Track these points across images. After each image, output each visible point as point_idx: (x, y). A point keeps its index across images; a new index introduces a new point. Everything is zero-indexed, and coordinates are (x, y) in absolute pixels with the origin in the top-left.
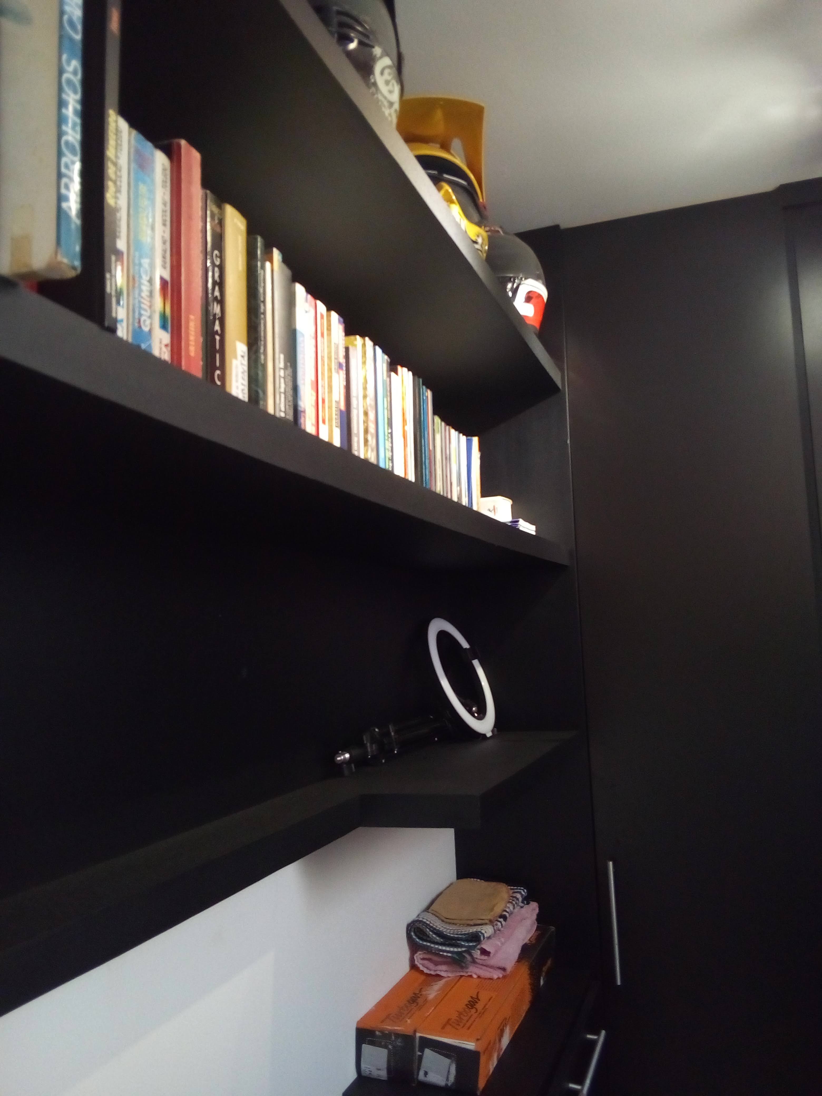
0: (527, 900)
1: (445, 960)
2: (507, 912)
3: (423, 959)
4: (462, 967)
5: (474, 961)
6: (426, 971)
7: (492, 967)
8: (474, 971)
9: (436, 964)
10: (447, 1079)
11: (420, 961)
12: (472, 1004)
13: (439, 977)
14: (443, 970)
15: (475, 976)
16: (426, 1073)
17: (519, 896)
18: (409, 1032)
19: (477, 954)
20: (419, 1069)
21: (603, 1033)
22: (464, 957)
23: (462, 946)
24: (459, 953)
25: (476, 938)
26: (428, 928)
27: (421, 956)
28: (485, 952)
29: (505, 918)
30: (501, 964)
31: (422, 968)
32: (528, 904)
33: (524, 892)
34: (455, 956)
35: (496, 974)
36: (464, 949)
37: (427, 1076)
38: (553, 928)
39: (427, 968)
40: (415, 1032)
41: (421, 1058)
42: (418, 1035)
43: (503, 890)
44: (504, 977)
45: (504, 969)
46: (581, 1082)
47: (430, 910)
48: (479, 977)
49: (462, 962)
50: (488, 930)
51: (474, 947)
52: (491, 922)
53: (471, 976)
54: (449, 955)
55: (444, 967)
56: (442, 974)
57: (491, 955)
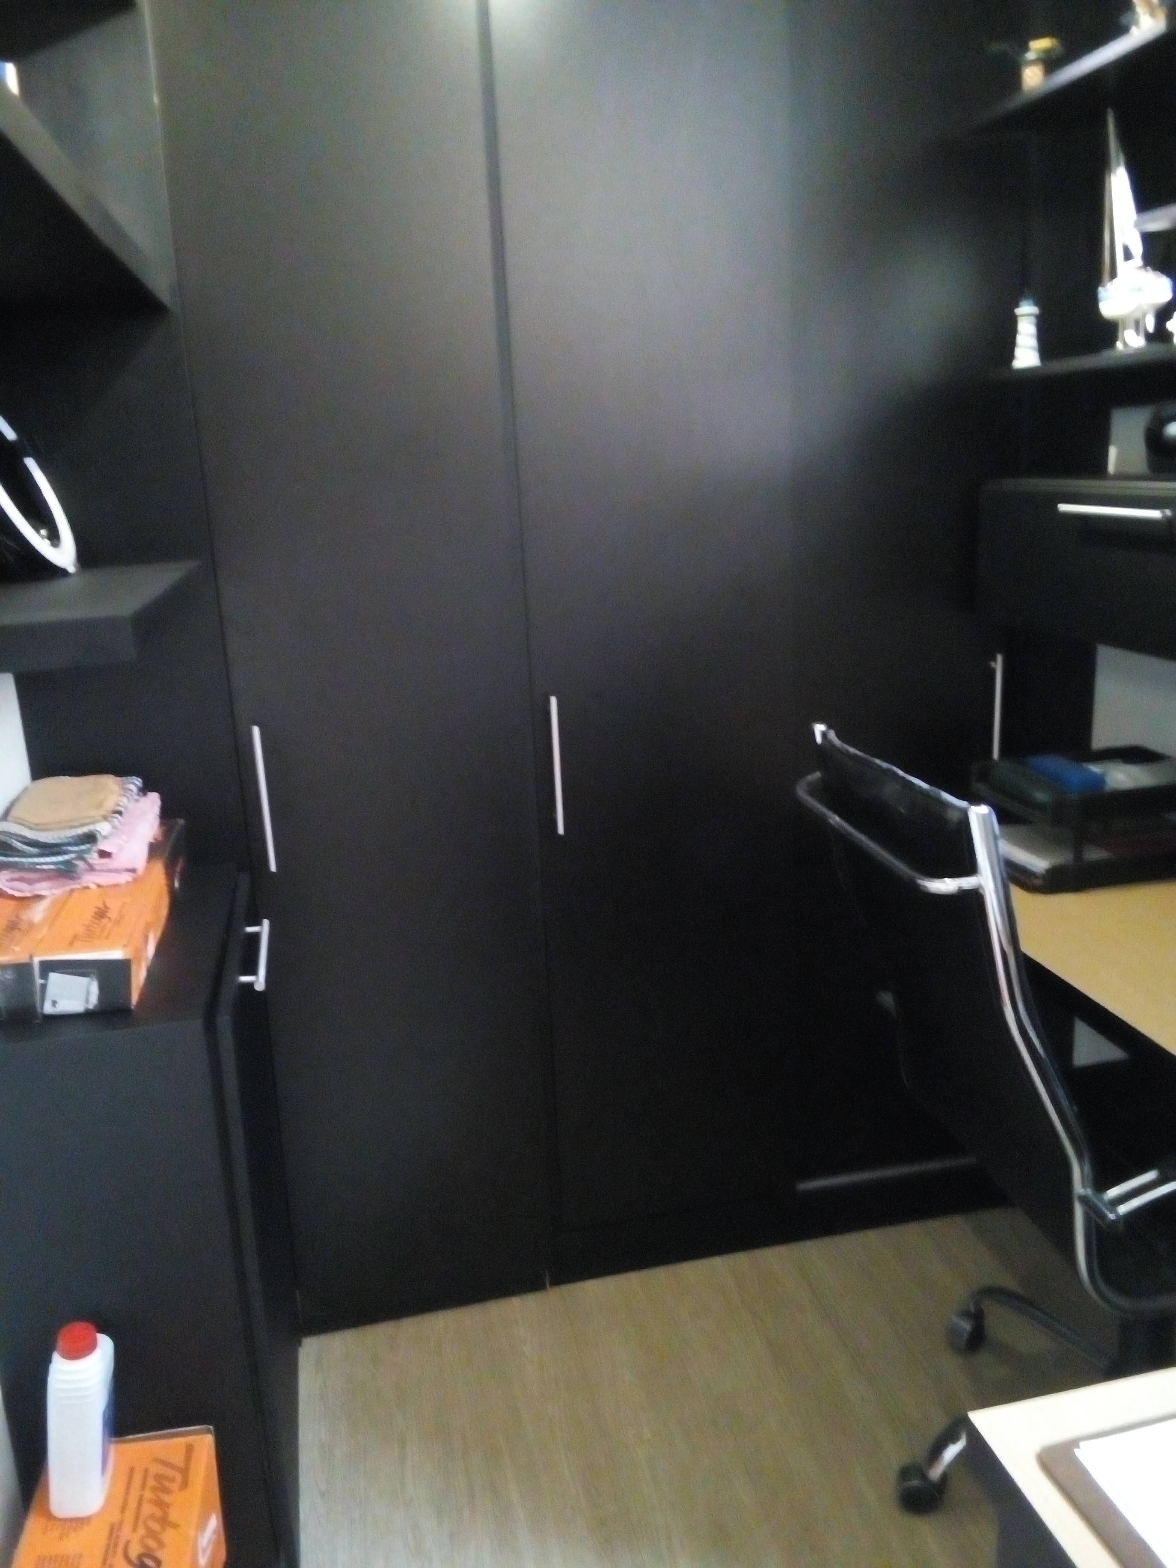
0: (145, 790)
1: (44, 875)
2: (121, 806)
3: (13, 880)
4: (73, 878)
5: (91, 868)
6: (17, 894)
7: (116, 871)
8: (90, 880)
9: (30, 882)
10: (87, 1001)
11: (7, 883)
12: (101, 914)
13: (38, 897)
14: (43, 888)
15: (93, 886)
16: (54, 1003)
17: (132, 787)
18: (23, 959)
19: (93, 858)
20: (43, 1000)
21: (266, 923)
22: (75, 865)
23: (71, 852)
24: (67, 863)
25: (90, 838)
26: (14, 839)
27: (7, 877)
28: (104, 854)
29: (120, 813)
30: (130, 866)
31: (10, 892)
32: (145, 794)
33: (138, 781)
34: (62, 867)
35: (124, 878)
36: (73, 856)
37: (56, 1005)
38: (181, 822)
39: (18, 890)
40: (31, 957)
41: (44, 987)
42: (36, 960)
43: (110, 782)
44: (135, 880)
45: (133, 871)
46: (253, 971)
47: (9, 818)
48: (99, 886)
49: (72, 872)
50: (103, 828)
51: (88, 851)
52: (105, 818)
53: (87, 888)
54: (52, 867)
55: (45, 884)
56: (43, 893)
57: (113, 856)
